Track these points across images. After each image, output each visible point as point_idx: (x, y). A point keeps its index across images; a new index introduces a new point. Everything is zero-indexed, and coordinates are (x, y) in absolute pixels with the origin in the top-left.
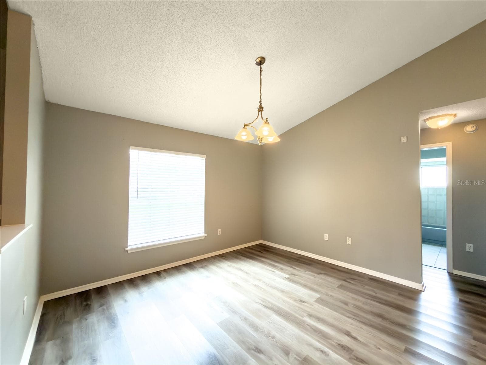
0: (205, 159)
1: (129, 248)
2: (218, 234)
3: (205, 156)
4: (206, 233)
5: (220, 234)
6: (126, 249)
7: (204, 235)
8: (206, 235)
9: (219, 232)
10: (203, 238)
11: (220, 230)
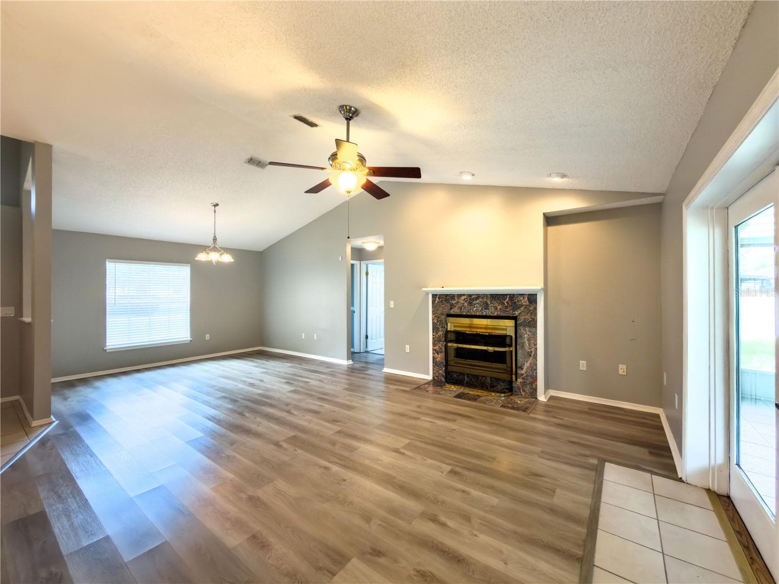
0: (189, 267)
1: (107, 348)
2: (207, 339)
3: (189, 265)
4: (191, 338)
5: (209, 339)
6: (105, 349)
7: (189, 339)
8: (192, 339)
9: (208, 337)
10: (189, 342)
11: (209, 335)
